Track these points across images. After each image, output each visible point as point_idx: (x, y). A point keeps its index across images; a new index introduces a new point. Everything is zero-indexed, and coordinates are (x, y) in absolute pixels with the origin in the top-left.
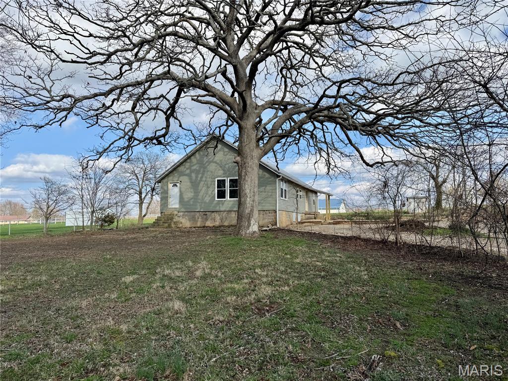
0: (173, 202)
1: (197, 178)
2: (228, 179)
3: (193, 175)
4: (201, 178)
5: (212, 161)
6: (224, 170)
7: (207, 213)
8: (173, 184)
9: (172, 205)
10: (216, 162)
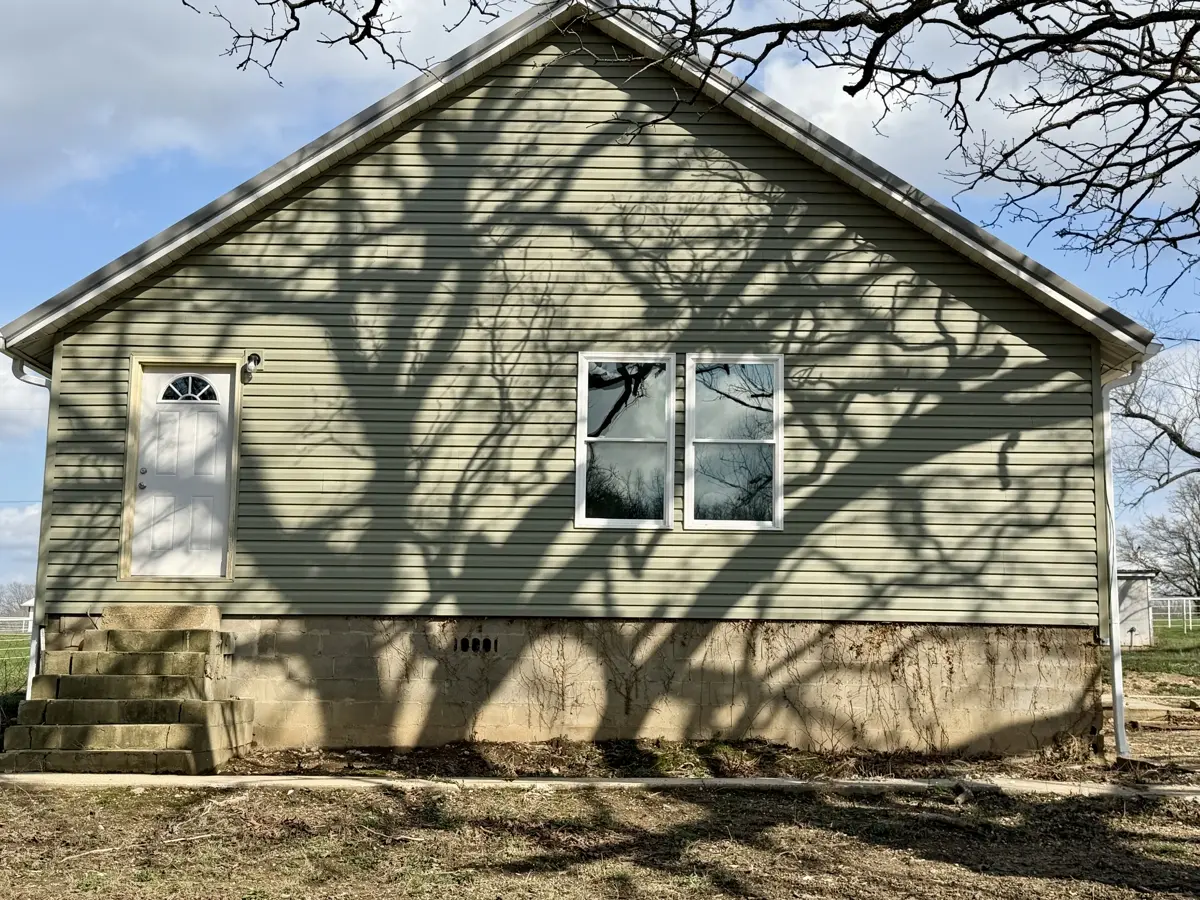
0: (162, 533)
1: (400, 333)
2: (691, 360)
3: (370, 318)
4: (446, 341)
5: (548, 215)
6: (647, 289)
7: (492, 632)
8: (166, 380)
9: (158, 553)
10: (577, 225)
